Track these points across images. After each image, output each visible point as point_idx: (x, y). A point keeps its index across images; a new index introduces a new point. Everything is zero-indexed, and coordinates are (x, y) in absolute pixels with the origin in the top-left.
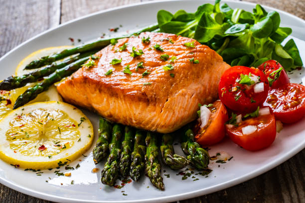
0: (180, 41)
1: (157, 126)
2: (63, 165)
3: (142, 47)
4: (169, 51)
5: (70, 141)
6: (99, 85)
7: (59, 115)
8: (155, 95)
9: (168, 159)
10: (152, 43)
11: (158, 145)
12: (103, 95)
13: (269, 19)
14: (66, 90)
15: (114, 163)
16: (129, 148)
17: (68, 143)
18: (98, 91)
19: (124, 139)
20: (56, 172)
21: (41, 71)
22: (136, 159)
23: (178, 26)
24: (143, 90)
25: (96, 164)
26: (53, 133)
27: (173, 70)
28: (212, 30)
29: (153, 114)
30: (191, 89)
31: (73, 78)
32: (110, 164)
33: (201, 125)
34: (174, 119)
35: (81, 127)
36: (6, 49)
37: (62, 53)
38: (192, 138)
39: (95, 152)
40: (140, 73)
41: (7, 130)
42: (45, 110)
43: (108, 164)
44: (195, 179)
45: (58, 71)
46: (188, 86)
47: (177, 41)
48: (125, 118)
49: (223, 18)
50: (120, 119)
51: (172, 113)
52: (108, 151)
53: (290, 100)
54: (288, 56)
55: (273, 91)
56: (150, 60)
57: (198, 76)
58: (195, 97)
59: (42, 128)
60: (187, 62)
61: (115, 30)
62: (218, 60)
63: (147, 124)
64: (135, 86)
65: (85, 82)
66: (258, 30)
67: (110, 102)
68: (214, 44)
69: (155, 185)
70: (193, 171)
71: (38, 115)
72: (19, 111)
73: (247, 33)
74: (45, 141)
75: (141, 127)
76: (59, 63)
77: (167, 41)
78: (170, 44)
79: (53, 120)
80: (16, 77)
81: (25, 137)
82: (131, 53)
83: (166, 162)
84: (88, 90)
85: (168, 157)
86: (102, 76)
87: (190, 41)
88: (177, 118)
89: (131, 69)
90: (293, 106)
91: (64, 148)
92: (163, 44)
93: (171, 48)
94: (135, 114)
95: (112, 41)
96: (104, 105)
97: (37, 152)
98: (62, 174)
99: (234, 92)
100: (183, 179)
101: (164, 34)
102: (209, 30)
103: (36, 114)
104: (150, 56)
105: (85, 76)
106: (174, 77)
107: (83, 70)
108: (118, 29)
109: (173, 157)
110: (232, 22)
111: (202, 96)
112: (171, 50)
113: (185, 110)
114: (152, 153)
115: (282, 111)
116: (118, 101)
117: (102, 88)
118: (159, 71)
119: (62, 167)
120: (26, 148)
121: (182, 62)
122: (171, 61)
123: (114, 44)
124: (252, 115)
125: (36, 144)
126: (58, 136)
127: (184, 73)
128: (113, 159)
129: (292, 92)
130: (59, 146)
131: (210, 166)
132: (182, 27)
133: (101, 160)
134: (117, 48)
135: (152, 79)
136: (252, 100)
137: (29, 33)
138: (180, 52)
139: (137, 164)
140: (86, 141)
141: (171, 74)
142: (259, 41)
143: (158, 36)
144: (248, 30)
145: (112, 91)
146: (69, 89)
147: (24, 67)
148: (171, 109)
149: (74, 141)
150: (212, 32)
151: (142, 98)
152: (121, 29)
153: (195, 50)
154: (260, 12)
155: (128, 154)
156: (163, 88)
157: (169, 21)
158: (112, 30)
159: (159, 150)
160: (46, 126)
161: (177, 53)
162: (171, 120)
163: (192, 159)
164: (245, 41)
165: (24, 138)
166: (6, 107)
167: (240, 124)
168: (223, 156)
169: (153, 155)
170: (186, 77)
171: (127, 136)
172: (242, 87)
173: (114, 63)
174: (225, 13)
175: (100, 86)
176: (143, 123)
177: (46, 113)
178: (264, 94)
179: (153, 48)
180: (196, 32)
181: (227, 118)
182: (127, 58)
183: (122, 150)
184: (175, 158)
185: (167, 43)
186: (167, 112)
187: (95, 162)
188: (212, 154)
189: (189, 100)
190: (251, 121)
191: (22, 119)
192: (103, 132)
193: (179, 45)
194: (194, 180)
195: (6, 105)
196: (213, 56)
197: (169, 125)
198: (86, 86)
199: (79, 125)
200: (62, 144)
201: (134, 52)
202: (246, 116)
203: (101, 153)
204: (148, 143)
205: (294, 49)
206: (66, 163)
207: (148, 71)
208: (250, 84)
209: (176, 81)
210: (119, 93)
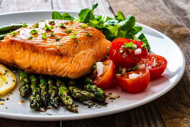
1: (67, 73)
4: (70, 28)
6: (24, 45)
8: (66, 52)
9: (77, 94)
12: (26, 52)
15: (38, 96)
16: (46, 88)
18: (22, 49)
19: (40, 83)
24: (58, 48)
27: (76, 38)
28: (93, 23)
29: (65, 64)
30: (88, 52)
31: (0, 42)
32: (35, 96)
33: (97, 74)
34: (80, 69)
35: (6, 76)
38: (92, 83)
39: (21, 89)
40: (54, 39)
46: (87, 49)
48: (42, 68)
50: (37, 69)
51: (78, 65)
53: (154, 63)
56: (58, 32)
57: (92, 45)
58: (92, 57)
60: (84, 35)
62: (103, 37)
63: (60, 71)
64: (52, 45)
67: (31, 57)
69: (70, 110)
70: (95, 104)
77: (67, 24)
78: (70, 25)
82: (44, 28)
83: (76, 96)
84: (14, 49)
85: (78, 92)
86: (25, 39)
87: (83, 24)
89: (47, 36)
92: (65, 25)
93: (72, 27)
94: (51, 65)
96: (26, 60)
99: (121, 53)
100: (89, 108)
104: (57, 30)
106: (77, 43)
112: (72, 28)
113: (86, 64)
115: (150, 69)
116: (38, 55)
117: (26, 46)
118: (67, 39)
121: (81, 35)
122: (73, 33)
124: (134, 69)
127: (83, 41)
128: (36, 93)
135: (63, 42)
136: (134, 58)
138: (78, 30)
139: (55, 97)
140: (11, 84)
141: (75, 41)
145: (35, 49)
148: (78, 61)
149: (2, 83)
151: (58, 53)
153: (88, 29)
154: (120, 17)
155: (46, 91)
156: (71, 48)
159: (68, 89)
161: (76, 30)
162: (78, 69)
163: (95, 94)
164: (114, 32)
167: (125, 74)
168: (114, 95)
169: (66, 91)
170: (85, 44)
171: (42, 81)
172: (126, 50)
173: (33, 32)
175: (24, 46)
176: (57, 71)
179: (58, 27)
181: (116, 70)
183: (41, 89)
184: (83, 93)
186: (76, 63)
189: (88, 58)
192: (25, 78)
193: (76, 26)
194: (98, 108)
196: (100, 34)
197: (77, 73)
198: (12, 46)
199: (4, 74)
202: (129, 70)
203: (26, 90)
204: (60, 85)
205: (144, 39)
208: (132, 49)
209: (79, 45)
210: (40, 49)
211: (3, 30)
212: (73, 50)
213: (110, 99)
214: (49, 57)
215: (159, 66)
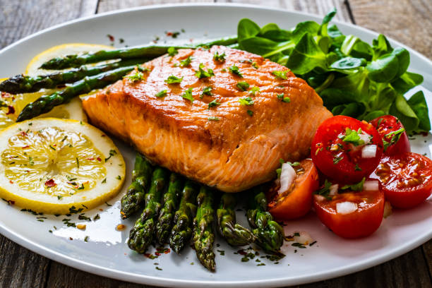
0: (267, 67)
1: (217, 180)
2: (76, 212)
3: (212, 66)
4: (250, 77)
5: (90, 181)
6: (145, 108)
7: (81, 140)
8: (222, 137)
9: (226, 229)
10: (228, 63)
11: (215, 207)
12: (149, 124)
13: (395, 58)
14: (97, 108)
15: (150, 221)
16: (173, 203)
17: (88, 182)
18: (142, 117)
19: (168, 190)
20: (65, 220)
21: (64, 75)
22: (181, 222)
23: (265, 45)
24: (206, 126)
25: (124, 219)
26: (68, 164)
27: (252, 105)
28: (313, 58)
29: (215, 162)
30: (273, 136)
31: (108, 93)
32: (144, 222)
33: (279, 189)
34: (243, 175)
35: (108, 163)
36: (15, 34)
37: (96, 54)
38: (264, 206)
39: (125, 201)
40: (206, 102)
41: (4, 150)
42: (61, 131)
43: (140, 221)
44: (260, 263)
45: (87, 78)
46: (270, 131)
47: (263, 66)
48: (174, 161)
49: (330, 46)
50: (166, 161)
51: (241, 166)
52: (142, 204)
53: (408, 176)
54: (412, 114)
55: (386, 160)
56: (222, 86)
57: (285, 120)
58: (277, 149)
59: (54, 155)
60: (273, 98)
61: (175, 36)
62: (316, 103)
63: (205, 174)
64: (196, 119)
65: (125, 101)
66: (376, 71)
67: (156, 135)
68: (311, 78)
69: (202, 263)
70: (259, 252)
71: (50, 136)
72: (24, 125)
73: (360, 72)
74: (55, 174)
75: (194, 178)
76: (90, 67)
77: (249, 63)
78: (253, 68)
79: (71, 146)
80: (28, 77)
81: (29, 163)
82: (196, 72)
83: (223, 233)
84: (128, 113)
85: (227, 226)
86: (151, 96)
87: (280, 69)
88: (247, 175)
89: (193, 94)
90: (411, 185)
91: (80, 188)
92: (243, 67)
93: (254, 75)
94: (189, 159)
95: (169, 50)
96: (147, 138)
97: (43, 188)
98: (73, 225)
99: (334, 151)
100: (243, 260)
101: (245, 52)
102: (309, 58)
103: (48, 133)
104: (222, 81)
105: (127, 92)
106: (252, 116)
107: (124, 84)
108: (178, 34)
109: (234, 228)
110: (342, 53)
111: (285, 149)
112: (254, 78)
113: (260, 165)
114: (205, 217)
115: (395, 189)
116: (169, 135)
117: (149, 114)
118: (233, 104)
119: (74, 215)
120: (27, 180)
121: (266, 96)
122: (251, 92)
123: (172, 55)
124: (353, 187)
125: (42, 176)
126: (74, 170)
127: (266, 113)
128: (148, 216)
129: (413, 165)
130: (74, 184)
131: (283, 249)
132: (270, 48)
133: (131, 214)
134: (175, 61)
135: (221, 113)
136: (357, 167)
137: (51, 17)
138: (266, 82)
139: (182, 228)
140: (113, 185)
141: (249, 111)
142: (375, 87)
143: (237, 55)
144: (363, 68)
145: (162, 120)
146: (101, 106)
147: (40, 65)
148: (242, 159)
149: (96, 180)
150: (312, 62)
151: (203, 138)
152: (182, 35)
153: (287, 82)
154: (383, 46)
155: (171, 213)
156: (235, 128)
157: (253, 36)
158: (169, 34)
159: (214, 214)
160: (60, 153)
161: (261, 82)
162: (239, 174)
163: (260, 235)
164: (356, 83)
165: (26, 165)
166: (6, 117)
167: (335, 197)
168: (304, 238)
169: (206, 219)
170: (269, 119)
171: (172, 186)
172: (346, 146)
173: (171, 81)
174: (333, 38)
175: (145, 110)
176: (199, 172)
177: (63, 134)
178: (374, 162)
179: (228, 71)
180: (291, 58)
181: (317, 186)
182: (190, 77)
183: (163, 206)
184: (236, 230)
185: (250, 66)
187: (122, 215)
188: (288, 232)
189: (269, 152)
190: (351, 196)
191: (27, 138)
192: (139, 175)
193: (265, 72)
194: (259, 265)
195: (7, 114)
196: (311, 96)
198: (126, 107)
199: (106, 160)
200: (80, 182)
201: (202, 71)
202: (344, 188)
203: (133, 204)
204: (201, 202)
205: (421, 105)
206: (80, 210)
207: (217, 101)
208: (358, 145)
209: (254, 122)
210: (173, 125)
211: (130, 55)
212: (240, 132)
213: (294, 245)
214: (186, 142)
215: (416, 184)
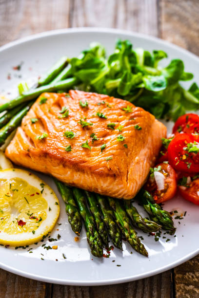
0: (116, 104)
1: (123, 195)
4: (111, 117)
6: (63, 161)
8: (119, 169)
12: (67, 169)
14: (21, 159)
15: (96, 233)
17: (42, 214)
18: (61, 166)
19: (90, 204)
20: (43, 246)
24: (108, 166)
27: (125, 140)
29: (120, 186)
30: (142, 155)
31: (28, 151)
32: (93, 235)
34: (137, 188)
35: (44, 194)
38: (152, 199)
39: (72, 222)
40: (97, 146)
46: (139, 153)
47: (114, 104)
48: (90, 187)
51: (135, 184)
56: (100, 130)
57: (143, 142)
58: (147, 162)
60: (132, 129)
61: (19, 68)
64: (100, 162)
65: (46, 157)
67: (75, 175)
77: (104, 105)
78: (108, 108)
79: (16, 190)
84: (49, 163)
86: (63, 151)
91: (40, 220)
92: (102, 109)
93: (112, 114)
96: (67, 176)
97: (19, 228)
98: (50, 248)
99: (185, 160)
100: (156, 240)
106: (127, 147)
109: (145, 222)
111: (149, 159)
112: (114, 116)
114: (125, 220)
116: (84, 175)
117: (67, 164)
119: (45, 239)
121: (128, 130)
122: (118, 130)
126: (27, 207)
127: (134, 142)
130: (34, 218)
131: (174, 226)
135: (111, 152)
138: (121, 117)
141: (124, 145)
145: (78, 167)
146: (25, 159)
148: (134, 179)
151: (109, 174)
153: (134, 114)
155: (102, 221)
161: (119, 118)
162: (135, 189)
168: (180, 212)
170: (136, 145)
171: (91, 201)
176: (110, 192)
179: (95, 115)
183: (94, 217)
184: (148, 224)
185: (105, 107)
186: (132, 183)
189: (144, 166)
192: (69, 198)
193: (117, 110)
194: (167, 241)
198: (46, 159)
199: (42, 192)
200: (37, 216)
202: (194, 178)
203: (79, 223)
204: (115, 207)
206: (47, 235)
209: (129, 151)
210: (86, 169)
213: (176, 218)
214: (98, 179)
